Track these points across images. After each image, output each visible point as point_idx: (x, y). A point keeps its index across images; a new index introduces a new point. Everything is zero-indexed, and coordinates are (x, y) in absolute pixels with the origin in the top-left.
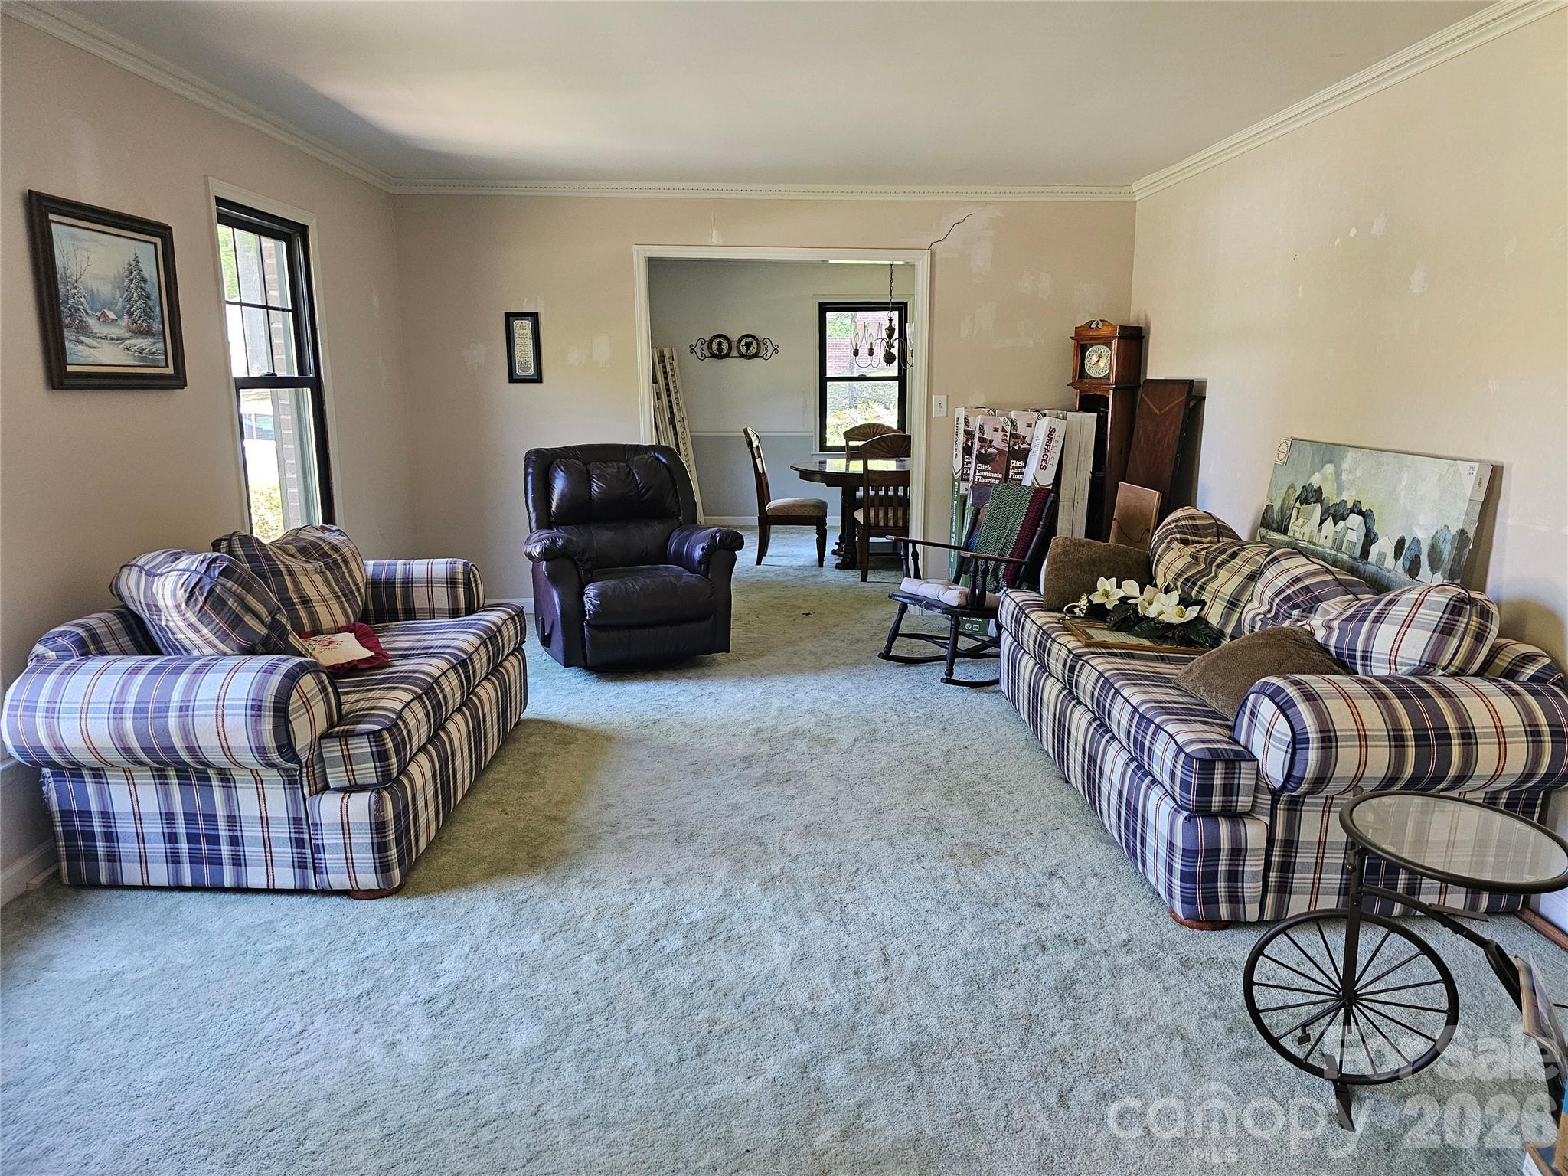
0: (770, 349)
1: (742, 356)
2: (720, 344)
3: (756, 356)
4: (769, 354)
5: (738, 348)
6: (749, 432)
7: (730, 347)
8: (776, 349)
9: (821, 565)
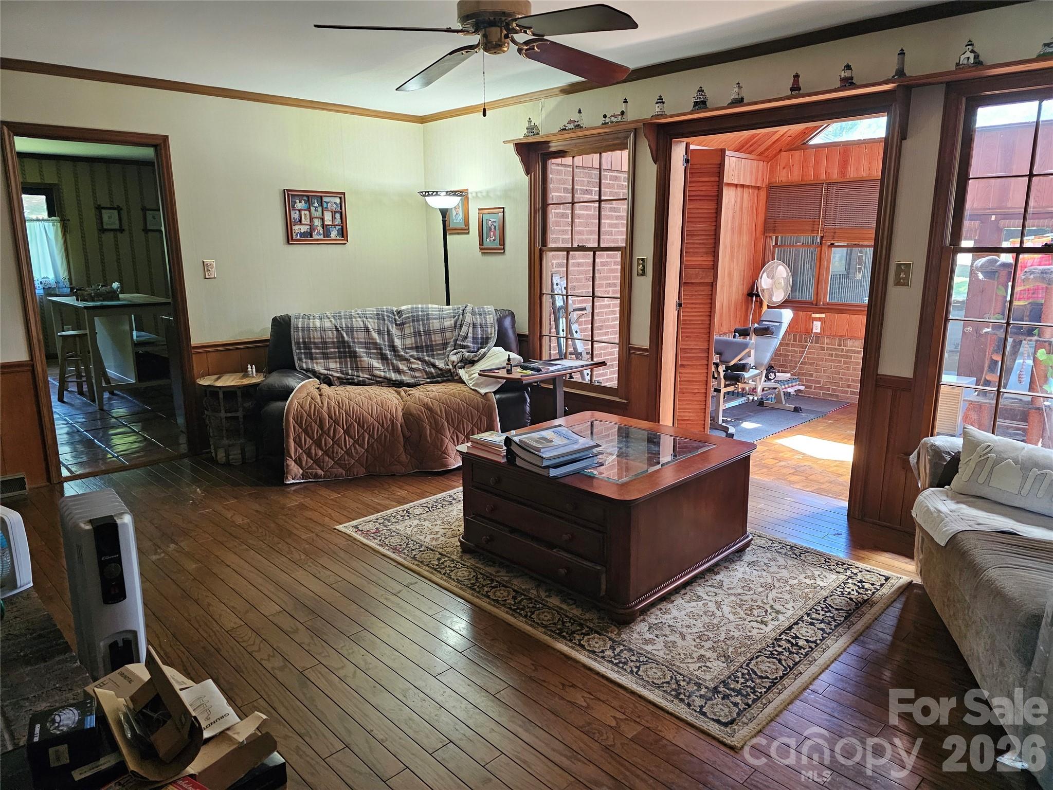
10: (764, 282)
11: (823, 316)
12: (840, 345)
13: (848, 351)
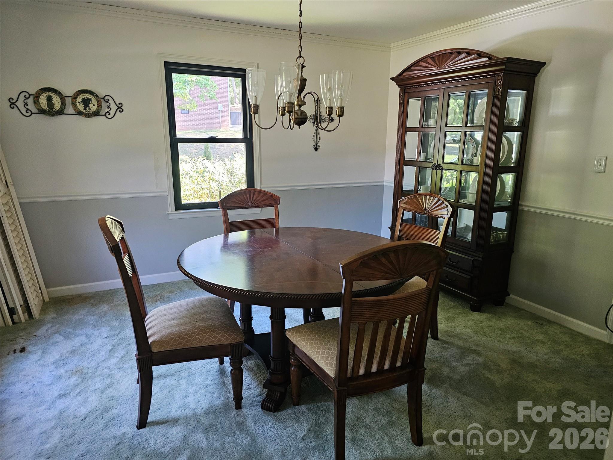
0: (114, 108)
1: (79, 113)
2: (49, 99)
3: (97, 114)
4: (112, 112)
5: (74, 104)
6: (109, 223)
7: (63, 103)
8: (120, 107)
9: (238, 405)
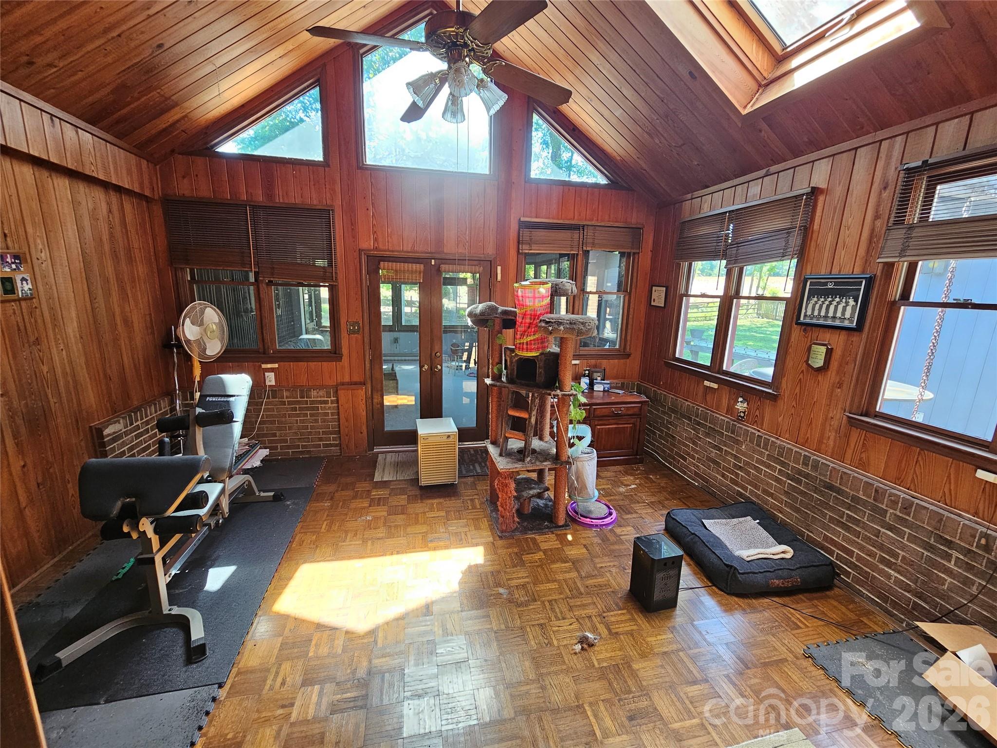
10: (189, 331)
11: (276, 366)
12: (302, 397)
13: (313, 402)
